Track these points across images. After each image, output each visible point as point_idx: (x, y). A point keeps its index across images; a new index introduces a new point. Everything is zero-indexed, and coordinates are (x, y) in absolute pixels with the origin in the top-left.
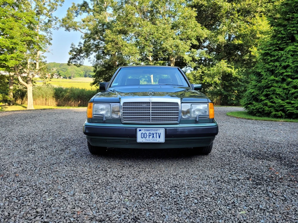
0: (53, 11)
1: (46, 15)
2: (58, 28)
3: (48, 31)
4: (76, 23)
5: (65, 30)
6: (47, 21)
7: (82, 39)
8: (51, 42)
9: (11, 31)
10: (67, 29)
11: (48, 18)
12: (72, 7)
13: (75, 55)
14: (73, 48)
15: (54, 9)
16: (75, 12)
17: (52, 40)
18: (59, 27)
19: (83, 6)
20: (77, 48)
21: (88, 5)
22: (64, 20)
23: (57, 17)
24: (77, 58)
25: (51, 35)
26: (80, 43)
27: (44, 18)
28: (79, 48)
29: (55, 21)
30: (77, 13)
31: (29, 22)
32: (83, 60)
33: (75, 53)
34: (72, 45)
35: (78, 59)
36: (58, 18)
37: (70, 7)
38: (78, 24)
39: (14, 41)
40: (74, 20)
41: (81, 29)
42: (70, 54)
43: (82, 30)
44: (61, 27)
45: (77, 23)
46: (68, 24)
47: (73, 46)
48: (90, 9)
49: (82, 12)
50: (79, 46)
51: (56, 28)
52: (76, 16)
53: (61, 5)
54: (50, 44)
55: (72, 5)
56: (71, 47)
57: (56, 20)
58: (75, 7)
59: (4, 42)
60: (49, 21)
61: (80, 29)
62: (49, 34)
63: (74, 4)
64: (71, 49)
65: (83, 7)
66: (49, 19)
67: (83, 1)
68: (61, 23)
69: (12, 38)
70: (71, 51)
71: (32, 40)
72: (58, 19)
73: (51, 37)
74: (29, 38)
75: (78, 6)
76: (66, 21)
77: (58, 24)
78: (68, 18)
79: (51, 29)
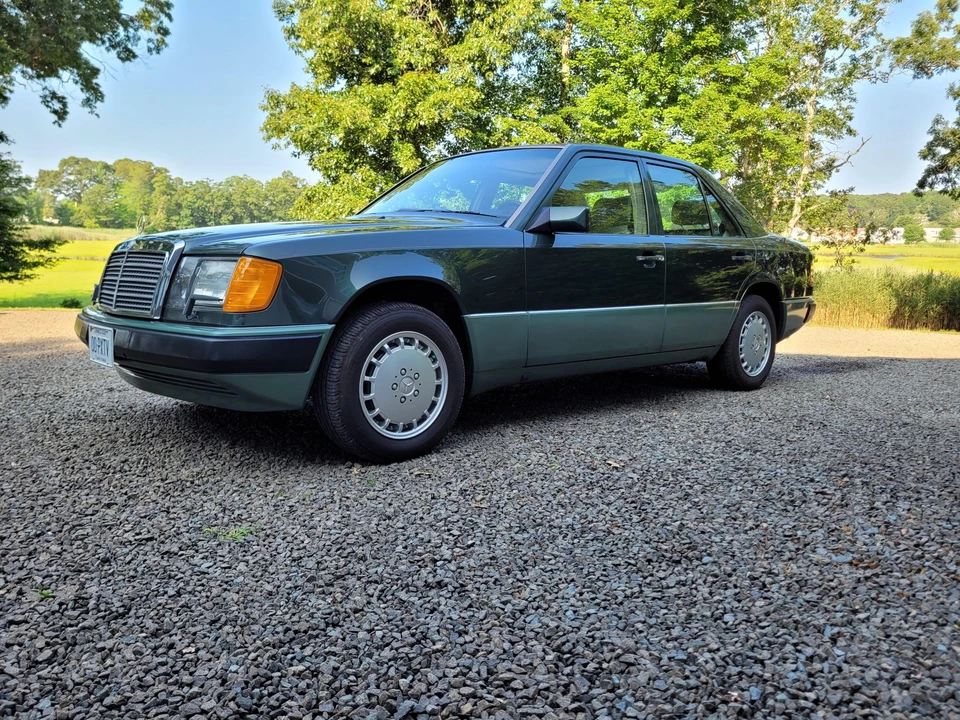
1: (845, 43)
2: (885, 77)
5: (915, 77)
8: (851, 125)
10: (921, 69)
11: (849, 53)
14: (937, 133)
17: (851, 119)
18: (889, 71)
25: (853, 104)
27: (839, 57)
29: (879, 54)
34: (937, 121)
36: (890, 42)
40: (941, 36)
42: (925, 157)
44: (897, 70)
47: (939, 127)
51: (879, 77)
54: (850, 131)
56: (930, 132)
57: (882, 50)
60: (854, 59)
62: (845, 104)
64: (931, 138)
66: (853, 53)
69: (699, 139)
70: (930, 147)
73: (852, 111)
74: (751, 130)
76: (909, 46)
77: (887, 62)
78: (919, 33)
79: (859, 86)
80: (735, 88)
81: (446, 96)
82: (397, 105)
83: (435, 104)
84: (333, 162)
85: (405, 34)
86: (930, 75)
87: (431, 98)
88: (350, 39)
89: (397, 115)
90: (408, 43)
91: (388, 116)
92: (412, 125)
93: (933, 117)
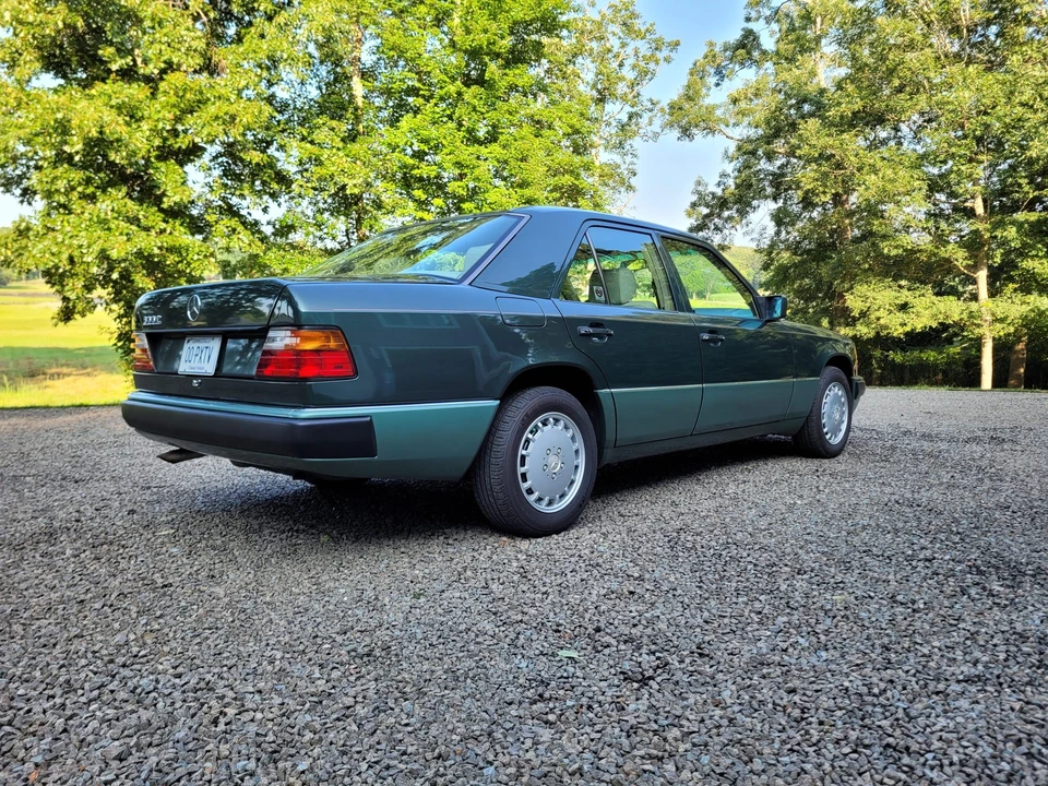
0: (644, 82)
1: (624, 98)
2: (656, 135)
3: (627, 147)
4: (711, 109)
5: (678, 138)
6: (625, 119)
7: (727, 161)
8: (633, 181)
9: (522, 165)
10: (686, 132)
11: (628, 109)
12: (706, 57)
13: (707, 216)
14: (699, 193)
15: (649, 76)
16: (712, 71)
17: (635, 175)
18: (659, 131)
19: (741, 45)
20: (713, 194)
21: (756, 38)
22: (675, 108)
23: (655, 100)
24: (713, 227)
25: (635, 160)
26: (724, 175)
27: (616, 111)
28: (719, 192)
29: (650, 114)
30: (720, 72)
31: (570, 131)
32: (733, 231)
33: (705, 211)
34: (699, 183)
35: (717, 228)
36: (658, 103)
37: (700, 57)
38: (719, 113)
39: (528, 192)
40: (708, 101)
41: (727, 126)
42: (689, 215)
43: (728, 131)
44: (667, 131)
45: (715, 107)
46: (687, 119)
47: (700, 188)
48: (764, 53)
49: (737, 67)
50: (719, 185)
51: (650, 134)
52: (717, 85)
53: (668, 60)
54: (630, 188)
55: (705, 50)
56: (693, 193)
57: (651, 110)
58: (714, 56)
59: (504, 200)
60: (630, 118)
61: (723, 127)
62: (628, 159)
63: (711, 44)
64: (695, 198)
65: (742, 51)
66: (632, 110)
67: (743, 29)
68: (667, 117)
69: (523, 185)
70: (694, 205)
71: (577, 183)
72: (658, 107)
73: (635, 167)
74: (567, 180)
75: (725, 50)
76: (681, 109)
77: (657, 123)
78: (689, 98)
79: (637, 142)
80: (545, 132)
81: (232, 110)
82: (159, 112)
83: (217, 118)
84: (61, 185)
85: (160, 23)
86: (691, 137)
87: (212, 110)
88: (80, 18)
89: (160, 125)
90: (165, 35)
91: (145, 126)
92: (182, 143)
93: (696, 179)
